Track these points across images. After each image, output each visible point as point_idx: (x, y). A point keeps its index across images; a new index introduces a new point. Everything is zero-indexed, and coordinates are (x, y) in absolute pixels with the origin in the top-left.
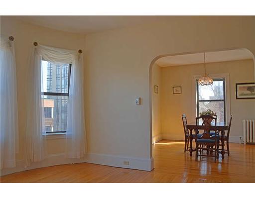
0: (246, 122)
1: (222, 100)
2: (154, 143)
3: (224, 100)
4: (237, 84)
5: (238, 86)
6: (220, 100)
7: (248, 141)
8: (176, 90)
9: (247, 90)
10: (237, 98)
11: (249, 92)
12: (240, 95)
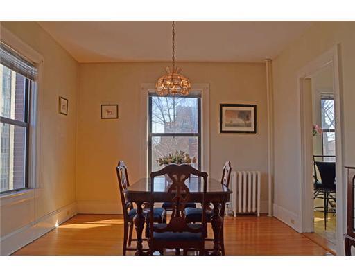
0: (238, 175)
1: (196, 135)
2: (57, 225)
3: (199, 135)
4: (222, 106)
5: (224, 108)
6: (192, 135)
7: (240, 211)
8: (108, 112)
9: (239, 117)
10: (221, 131)
11: (241, 121)
12: (227, 126)
